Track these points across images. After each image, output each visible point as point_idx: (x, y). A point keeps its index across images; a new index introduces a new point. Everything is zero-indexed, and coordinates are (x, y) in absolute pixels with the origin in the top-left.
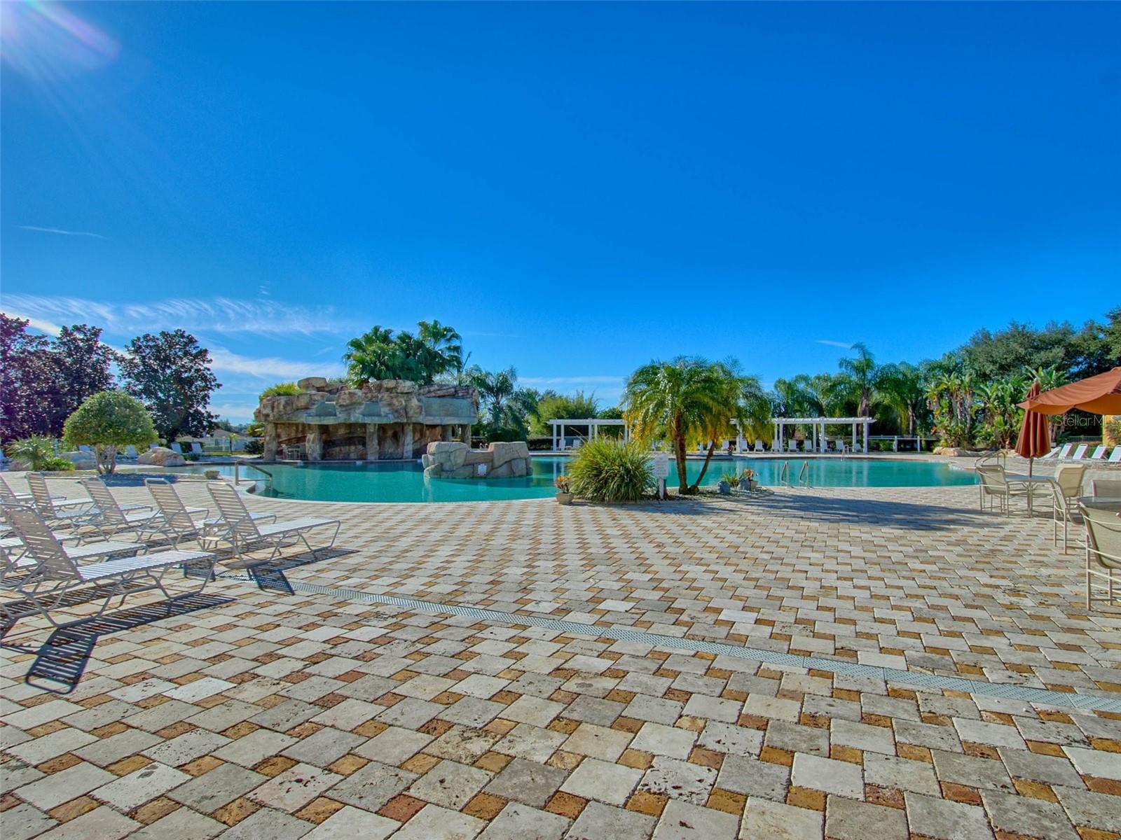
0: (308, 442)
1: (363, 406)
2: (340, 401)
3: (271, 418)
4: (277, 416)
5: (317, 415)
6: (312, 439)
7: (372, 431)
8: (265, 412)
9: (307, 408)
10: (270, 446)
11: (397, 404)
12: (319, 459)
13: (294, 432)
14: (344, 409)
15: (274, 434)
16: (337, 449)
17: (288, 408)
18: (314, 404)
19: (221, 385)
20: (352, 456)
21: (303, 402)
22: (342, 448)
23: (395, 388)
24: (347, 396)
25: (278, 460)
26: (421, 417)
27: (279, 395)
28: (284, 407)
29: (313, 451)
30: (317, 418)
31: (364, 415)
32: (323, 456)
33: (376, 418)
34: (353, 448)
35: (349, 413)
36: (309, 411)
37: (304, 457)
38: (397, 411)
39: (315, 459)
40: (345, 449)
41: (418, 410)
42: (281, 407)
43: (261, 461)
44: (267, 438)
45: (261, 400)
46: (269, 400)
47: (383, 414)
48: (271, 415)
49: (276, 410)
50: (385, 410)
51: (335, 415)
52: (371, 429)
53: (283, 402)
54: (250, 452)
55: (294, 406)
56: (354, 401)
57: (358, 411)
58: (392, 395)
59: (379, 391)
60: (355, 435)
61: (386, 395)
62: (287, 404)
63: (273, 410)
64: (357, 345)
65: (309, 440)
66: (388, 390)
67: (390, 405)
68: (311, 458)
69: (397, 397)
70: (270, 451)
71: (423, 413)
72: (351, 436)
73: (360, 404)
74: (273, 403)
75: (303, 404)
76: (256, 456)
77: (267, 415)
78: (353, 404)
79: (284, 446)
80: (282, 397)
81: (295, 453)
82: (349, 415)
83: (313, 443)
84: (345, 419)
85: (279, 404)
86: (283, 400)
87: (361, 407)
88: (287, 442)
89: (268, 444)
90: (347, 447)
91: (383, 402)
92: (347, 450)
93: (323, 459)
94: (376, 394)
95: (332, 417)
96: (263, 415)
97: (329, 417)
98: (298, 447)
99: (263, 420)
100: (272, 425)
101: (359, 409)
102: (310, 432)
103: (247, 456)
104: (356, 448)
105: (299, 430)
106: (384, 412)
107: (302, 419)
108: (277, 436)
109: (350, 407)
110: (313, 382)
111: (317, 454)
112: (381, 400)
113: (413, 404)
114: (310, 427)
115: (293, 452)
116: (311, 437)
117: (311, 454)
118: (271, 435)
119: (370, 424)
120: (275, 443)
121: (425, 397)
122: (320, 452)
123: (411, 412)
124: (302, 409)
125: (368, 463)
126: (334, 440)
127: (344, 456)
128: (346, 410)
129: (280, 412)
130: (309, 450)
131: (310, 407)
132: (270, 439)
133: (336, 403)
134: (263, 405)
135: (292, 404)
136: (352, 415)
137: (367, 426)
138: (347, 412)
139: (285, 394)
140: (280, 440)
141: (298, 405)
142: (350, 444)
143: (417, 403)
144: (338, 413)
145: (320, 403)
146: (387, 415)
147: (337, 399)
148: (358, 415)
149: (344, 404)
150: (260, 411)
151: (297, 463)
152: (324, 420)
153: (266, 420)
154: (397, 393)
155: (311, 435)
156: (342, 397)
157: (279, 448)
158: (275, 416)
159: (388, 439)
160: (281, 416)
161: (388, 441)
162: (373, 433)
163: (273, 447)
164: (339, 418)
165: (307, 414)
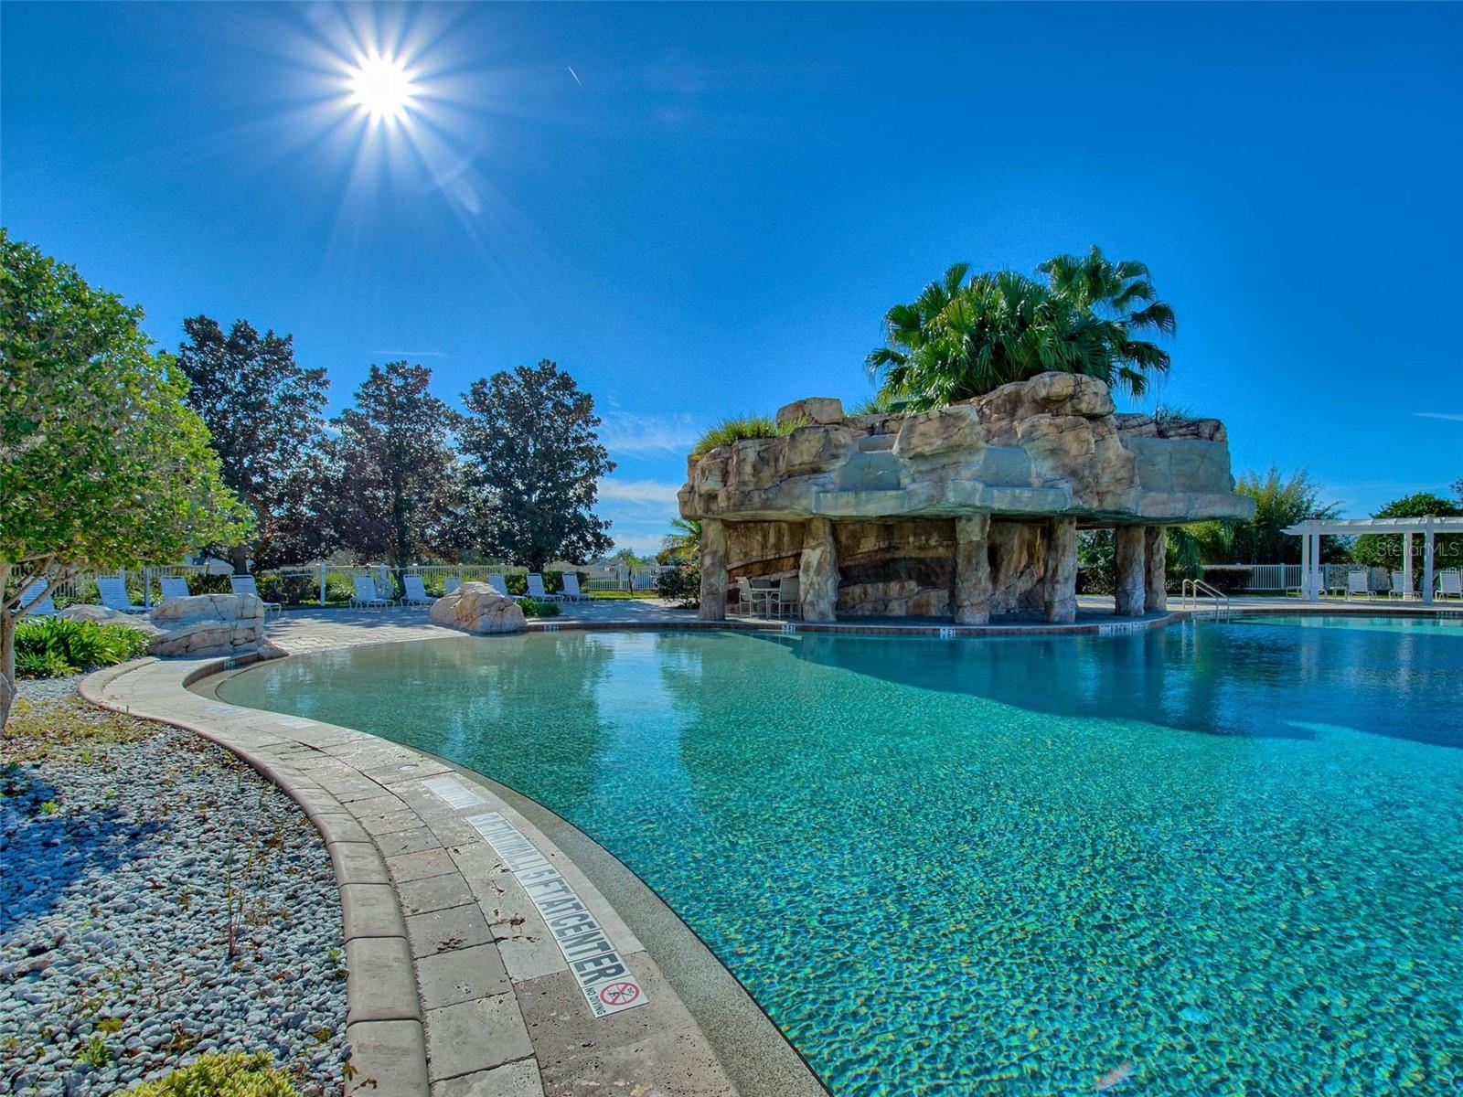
0: (806, 571)
1: (979, 459)
2: (915, 441)
3: (722, 501)
4: (737, 497)
5: (844, 489)
6: (815, 564)
7: (976, 539)
8: (707, 486)
9: (816, 471)
10: (713, 580)
11: (1074, 448)
12: (832, 617)
13: (757, 547)
14: (924, 467)
15: (721, 552)
16: (857, 590)
17: (766, 473)
18: (835, 457)
20: (897, 609)
21: (806, 451)
22: (869, 588)
23: (1072, 397)
24: (936, 424)
25: (730, 617)
26: (1133, 493)
27: (741, 437)
28: (756, 471)
29: (819, 596)
30: (851, 496)
31: (988, 485)
32: (843, 610)
34: (894, 587)
35: (942, 479)
36: (821, 478)
37: (791, 610)
38: (1074, 473)
39: (823, 615)
40: (876, 589)
41: (1123, 474)
42: (748, 469)
43: (693, 617)
44: (708, 561)
45: (692, 463)
46: (714, 457)
47: (1036, 482)
48: (722, 495)
49: (732, 480)
50: (1041, 468)
51: (897, 486)
52: (972, 533)
53: (751, 456)
54: (664, 594)
55: (782, 465)
56: (956, 439)
57: (965, 473)
58: (1059, 420)
59: (1012, 414)
60: (901, 554)
61: (1045, 420)
62: (762, 459)
63: (725, 482)
64: (907, 322)
65: (808, 565)
66: (1047, 405)
67: (1054, 452)
68: (811, 616)
69: (1074, 427)
70: (713, 593)
71: (1137, 479)
72: (888, 556)
73: (972, 449)
74: (726, 462)
75: (806, 458)
76: (677, 603)
77: (711, 497)
78: (952, 449)
79: (742, 581)
80: (749, 443)
81: (768, 600)
82: (941, 483)
83: (818, 572)
84: (930, 499)
85: (741, 462)
86: (751, 451)
87: (975, 458)
88: (741, 571)
89: (709, 575)
90: (881, 585)
91: (1038, 443)
92: (881, 593)
93: (840, 619)
94: (1004, 423)
95: (890, 493)
96: (701, 496)
97: (883, 493)
98: (776, 584)
99: (700, 512)
100: (719, 525)
101: (968, 464)
102: (813, 543)
103: (661, 603)
104: (903, 587)
105: (786, 539)
106: (1039, 475)
107: (803, 502)
108: (726, 557)
109: (944, 460)
110: (814, 410)
111: (826, 606)
112: (1029, 436)
113: (1111, 454)
114: (817, 525)
115: (763, 596)
116: (812, 556)
117: (812, 604)
118: (715, 552)
119: (969, 520)
120: (723, 572)
121: (1127, 435)
122: (834, 599)
123: (1105, 479)
124: (802, 473)
125: (970, 634)
126: (848, 567)
127: (875, 609)
128: (933, 470)
129: (745, 483)
130: (807, 593)
131: (824, 467)
132: (713, 564)
133: (902, 450)
134: (699, 471)
135: (777, 460)
136: (950, 485)
137: (960, 525)
138: (935, 477)
139: (758, 435)
140: (729, 567)
141: (790, 464)
142: (888, 578)
143: (1122, 450)
144: (905, 481)
145: (850, 453)
146: (1048, 485)
147: (906, 438)
148: (968, 485)
149: (927, 450)
150: (692, 490)
151: (779, 627)
152: (868, 501)
153: (707, 510)
154: (1077, 412)
155: (813, 548)
156: (921, 428)
157: (731, 586)
158: (729, 499)
159: (1005, 564)
160: (746, 495)
161: (1003, 571)
162: (979, 545)
163: (720, 583)
164: (911, 494)
165: (815, 488)
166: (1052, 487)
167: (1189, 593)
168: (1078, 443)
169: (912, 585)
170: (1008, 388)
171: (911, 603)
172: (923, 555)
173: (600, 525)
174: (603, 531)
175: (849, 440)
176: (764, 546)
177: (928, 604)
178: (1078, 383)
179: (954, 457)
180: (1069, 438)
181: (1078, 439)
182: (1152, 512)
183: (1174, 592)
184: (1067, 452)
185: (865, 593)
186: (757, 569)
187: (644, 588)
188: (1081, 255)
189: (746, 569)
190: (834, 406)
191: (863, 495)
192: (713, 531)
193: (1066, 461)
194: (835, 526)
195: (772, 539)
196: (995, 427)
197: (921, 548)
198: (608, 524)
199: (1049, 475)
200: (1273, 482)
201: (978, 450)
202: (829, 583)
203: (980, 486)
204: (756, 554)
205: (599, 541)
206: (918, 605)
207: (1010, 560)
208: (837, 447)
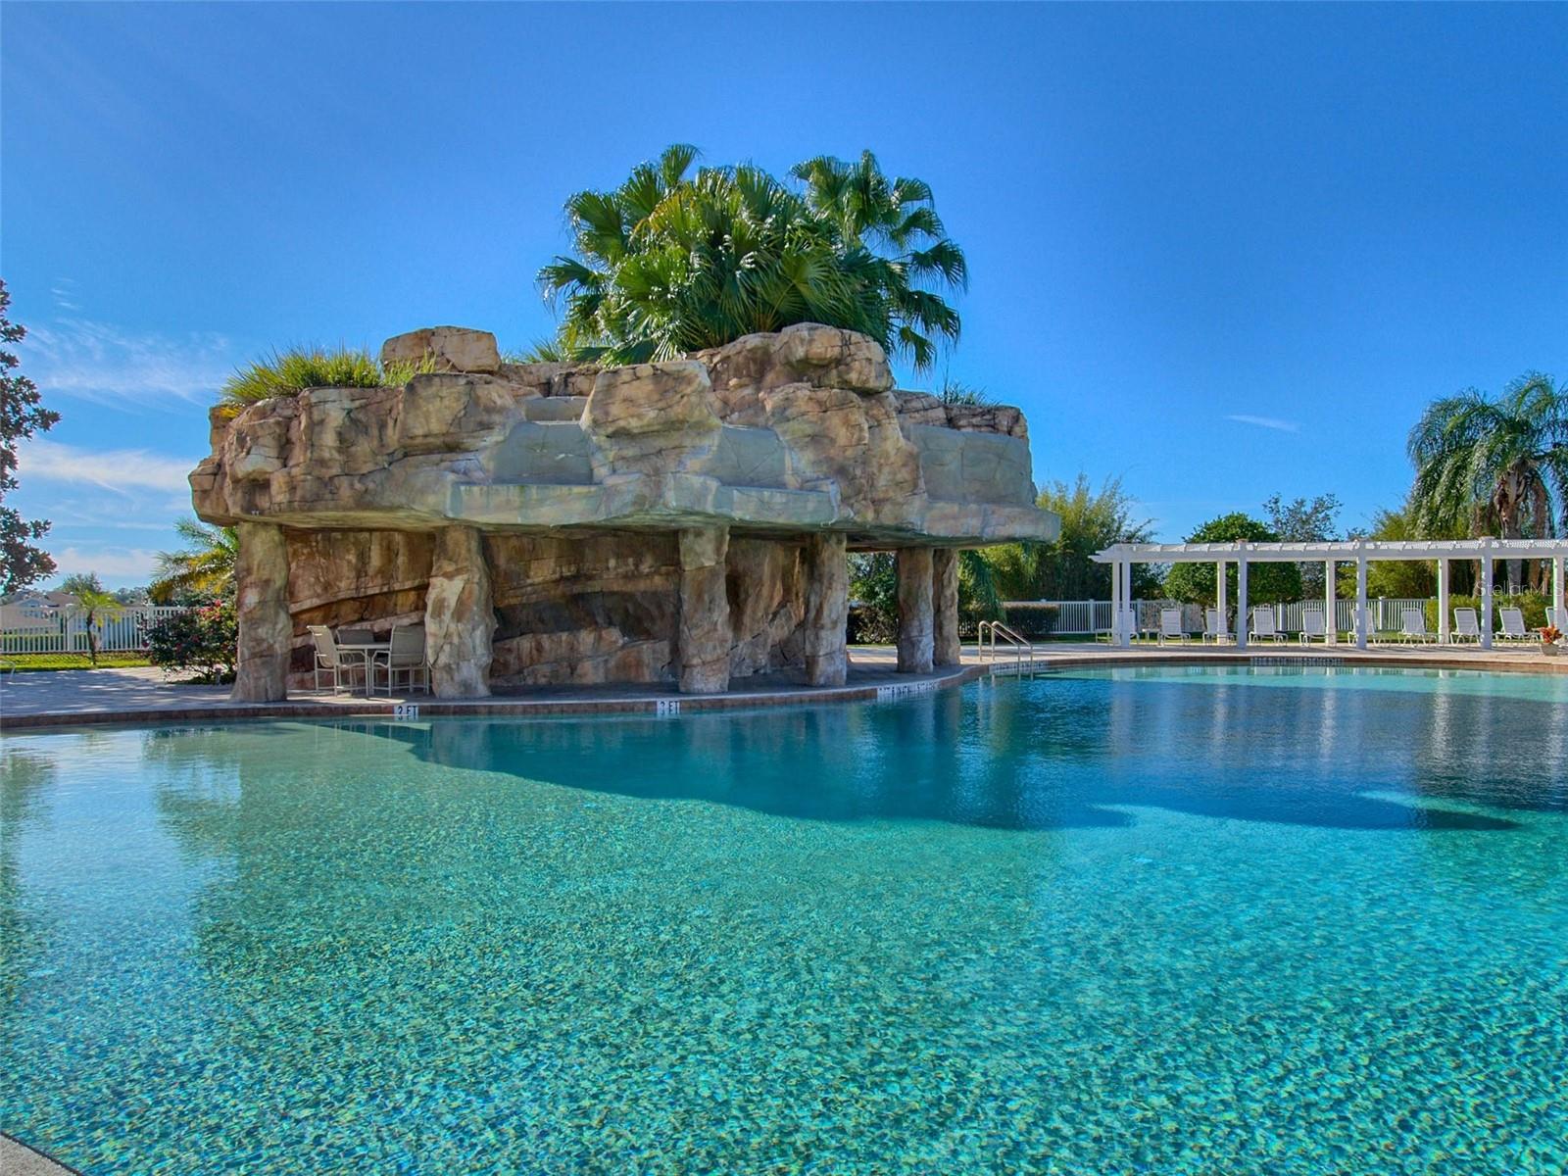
0: (438, 613)
1: (712, 442)
2: (616, 410)
3: (278, 493)
4: (308, 486)
5: (500, 480)
6: (452, 602)
7: (709, 563)
9: (452, 448)
10: (262, 632)
11: (842, 435)
12: (482, 690)
14: (630, 452)
15: (279, 582)
16: (526, 644)
17: (363, 447)
18: (487, 427)
19: (55, 417)
20: (591, 672)
21: (436, 414)
22: (546, 641)
23: (838, 361)
24: (647, 386)
25: (296, 696)
26: (917, 503)
27: (315, 381)
28: (344, 442)
29: (460, 655)
30: (512, 492)
31: (726, 483)
32: (503, 677)
33: (779, 498)
34: (586, 638)
35: (657, 472)
36: (462, 461)
37: (411, 681)
38: (842, 471)
39: (467, 687)
40: (556, 644)
41: (904, 474)
42: (329, 439)
43: (224, 699)
44: (252, 597)
45: (219, 421)
46: (263, 414)
47: (790, 479)
48: (278, 482)
49: (299, 456)
50: (799, 462)
51: (588, 479)
52: (704, 555)
53: (333, 415)
54: (162, 657)
55: (392, 435)
56: (677, 411)
57: (693, 463)
58: (822, 394)
59: (758, 380)
60: (595, 586)
61: (803, 391)
62: (354, 424)
63: (285, 459)
64: (602, 221)
65: (440, 605)
66: (806, 370)
67: (816, 439)
68: (446, 688)
69: (842, 405)
70: (264, 655)
71: (922, 483)
72: (577, 589)
73: (701, 428)
74: (286, 424)
75: (436, 427)
76: (188, 674)
77: (258, 485)
78: (672, 426)
79: (320, 633)
80: (331, 393)
81: (373, 664)
82: (656, 477)
83: (459, 615)
84: (640, 502)
85: (316, 426)
86: (335, 408)
87: (706, 442)
88: (318, 615)
89: (253, 622)
90: (564, 636)
91: (793, 425)
92: (564, 650)
93: (496, 692)
94: (748, 391)
95: (576, 490)
96: (236, 481)
97: (565, 489)
98: (383, 637)
99: (235, 511)
100: (274, 535)
101: (696, 450)
102: (449, 568)
103: (158, 674)
104: (599, 638)
105: (401, 560)
106: (795, 472)
107: (431, 499)
108: (290, 590)
109: (660, 443)
110: (451, 347)
111: (472, 671)
112: (782, 414)
113: (889, 446)
114: (455, 537)
115: (359, 658)
116: (447, 589)
117: (448, 668)
118: (267, 582)
119: (699, 534)
120: (283, 616)
121: (909, 423)
122: (486, 660)
123: (882, 481)
124: (429, 451)
125: (700, 707)
126: (512, 608)
127: (555, 674)
128: (644, 457)
129: (322, 463)
130: (438, 651)
131: (468, 442)
132: (262, 603)
133: (596, 423)
134: (232, 437)
135: (382, 426)
136: (670, 481)
137: (685, 543)
138: (646, 467)
139: (346, 381)
140: (294, 608)
141: (405, 433)
142: (573, 626)
143: (903, 442)
144: (601, 472)
145: (511, 423)
146: (808, 486)
147: (601, 405)
148: (697, 481)
149: (634, 424)
150: (217, 471)
151: (389, 710)
152: (541, 502)
153: (250, 507)
154: (845, 385)
155: (450, 576)
156: (624, 391)
157: (299, 642)
158: (293, 489)
159: (751, 601)
160: (327, 483)
161: (749, 611)
162: (713, 573)
163: (279, 636)
164: (610, 493)
165: (451, 477)
166: (813, 489)
167: (987, 639)
168: (845, 429)
169: (614, 635)
170: (752, 340)
171: (612, 663)
172: (629, 588)
173: (23, 530)
174: (29, 542)
175: (509, 401)
176: (360, 572)
177: (639, 664)
178: (846, 343)
179: (675, 438)
180: (835, 420)
181: (847, 423)
182: (941, 530)
183: (968, 639)
184: (833, 441)
185: (539, 648)
186: (347, 610)
187: (119, 650)
188: (850, 160)
189: (328, 612)
190: (485, 343)
191: (534, 492)
192: (263, 545)
193: (832, 452)
194: (487, 540)
195: (376, 560)
196: (735, 397)
197: (626, 577)
198: (39, 528)
199: (809, 473)
200: (1081, 494)
201: (710, 430)
202: (478, 633)
203: (714, 484)
204: (345, 587)
205: (20, 560)
206: (623, 666)
207: (759, 595)
208: (489, 410)
